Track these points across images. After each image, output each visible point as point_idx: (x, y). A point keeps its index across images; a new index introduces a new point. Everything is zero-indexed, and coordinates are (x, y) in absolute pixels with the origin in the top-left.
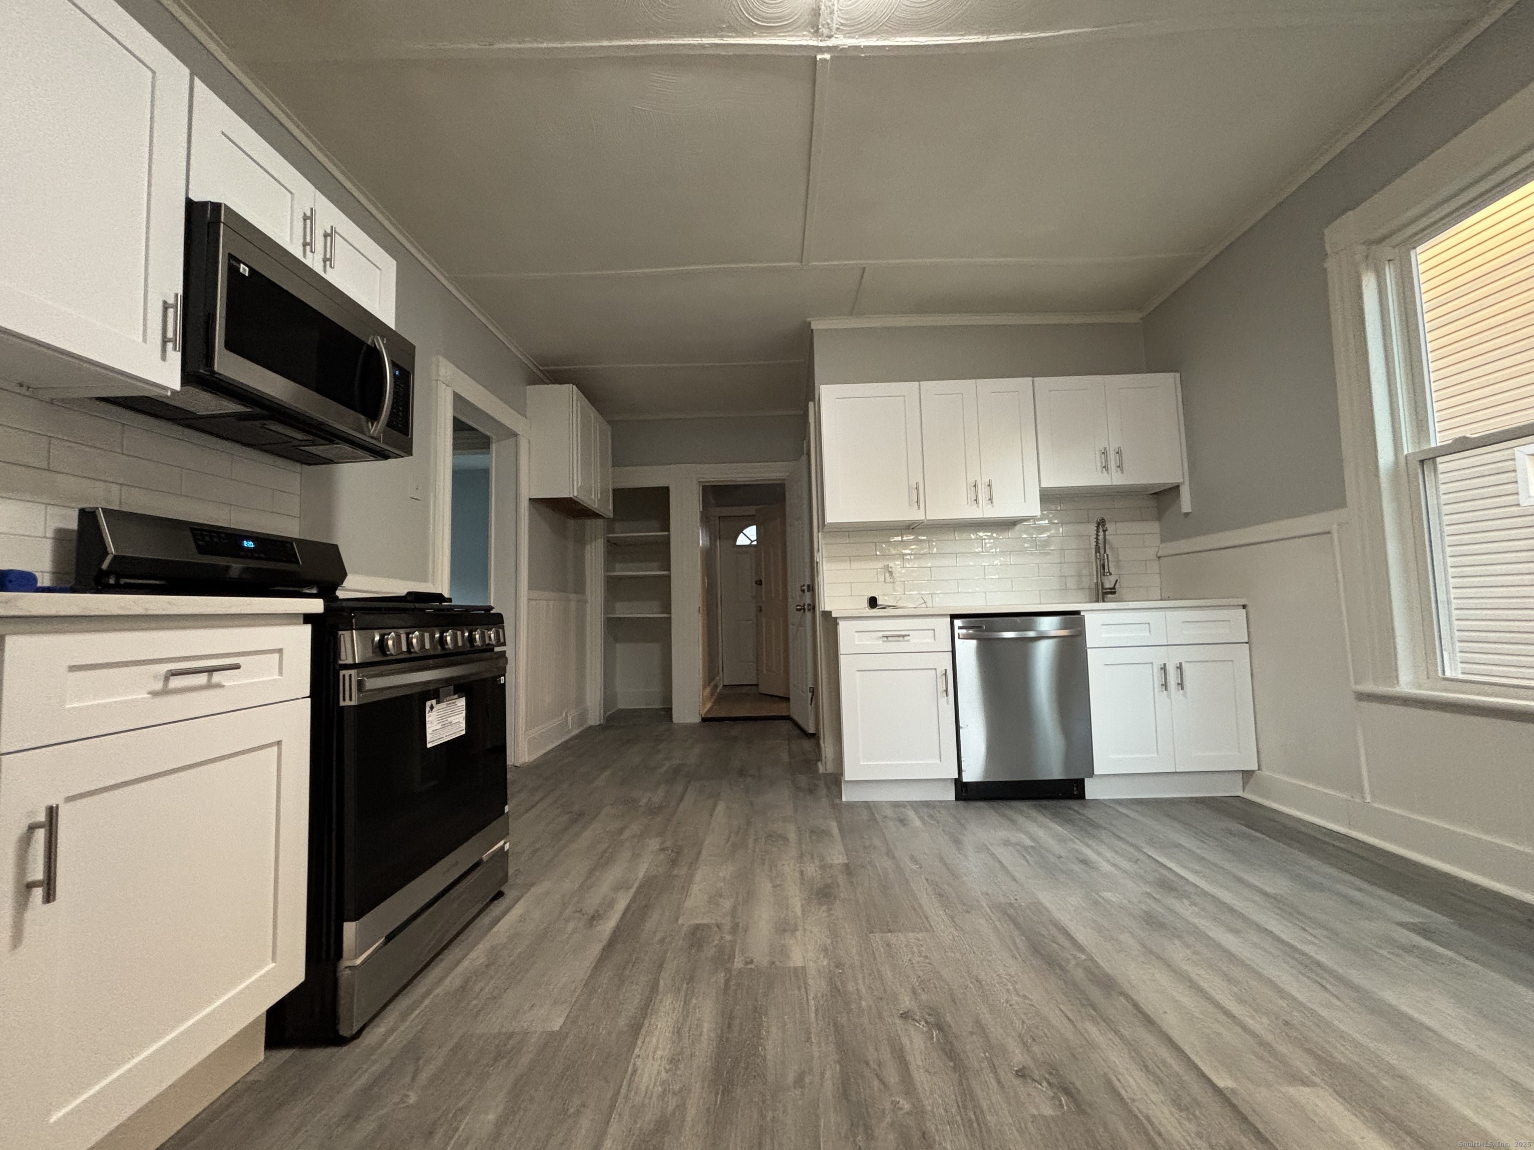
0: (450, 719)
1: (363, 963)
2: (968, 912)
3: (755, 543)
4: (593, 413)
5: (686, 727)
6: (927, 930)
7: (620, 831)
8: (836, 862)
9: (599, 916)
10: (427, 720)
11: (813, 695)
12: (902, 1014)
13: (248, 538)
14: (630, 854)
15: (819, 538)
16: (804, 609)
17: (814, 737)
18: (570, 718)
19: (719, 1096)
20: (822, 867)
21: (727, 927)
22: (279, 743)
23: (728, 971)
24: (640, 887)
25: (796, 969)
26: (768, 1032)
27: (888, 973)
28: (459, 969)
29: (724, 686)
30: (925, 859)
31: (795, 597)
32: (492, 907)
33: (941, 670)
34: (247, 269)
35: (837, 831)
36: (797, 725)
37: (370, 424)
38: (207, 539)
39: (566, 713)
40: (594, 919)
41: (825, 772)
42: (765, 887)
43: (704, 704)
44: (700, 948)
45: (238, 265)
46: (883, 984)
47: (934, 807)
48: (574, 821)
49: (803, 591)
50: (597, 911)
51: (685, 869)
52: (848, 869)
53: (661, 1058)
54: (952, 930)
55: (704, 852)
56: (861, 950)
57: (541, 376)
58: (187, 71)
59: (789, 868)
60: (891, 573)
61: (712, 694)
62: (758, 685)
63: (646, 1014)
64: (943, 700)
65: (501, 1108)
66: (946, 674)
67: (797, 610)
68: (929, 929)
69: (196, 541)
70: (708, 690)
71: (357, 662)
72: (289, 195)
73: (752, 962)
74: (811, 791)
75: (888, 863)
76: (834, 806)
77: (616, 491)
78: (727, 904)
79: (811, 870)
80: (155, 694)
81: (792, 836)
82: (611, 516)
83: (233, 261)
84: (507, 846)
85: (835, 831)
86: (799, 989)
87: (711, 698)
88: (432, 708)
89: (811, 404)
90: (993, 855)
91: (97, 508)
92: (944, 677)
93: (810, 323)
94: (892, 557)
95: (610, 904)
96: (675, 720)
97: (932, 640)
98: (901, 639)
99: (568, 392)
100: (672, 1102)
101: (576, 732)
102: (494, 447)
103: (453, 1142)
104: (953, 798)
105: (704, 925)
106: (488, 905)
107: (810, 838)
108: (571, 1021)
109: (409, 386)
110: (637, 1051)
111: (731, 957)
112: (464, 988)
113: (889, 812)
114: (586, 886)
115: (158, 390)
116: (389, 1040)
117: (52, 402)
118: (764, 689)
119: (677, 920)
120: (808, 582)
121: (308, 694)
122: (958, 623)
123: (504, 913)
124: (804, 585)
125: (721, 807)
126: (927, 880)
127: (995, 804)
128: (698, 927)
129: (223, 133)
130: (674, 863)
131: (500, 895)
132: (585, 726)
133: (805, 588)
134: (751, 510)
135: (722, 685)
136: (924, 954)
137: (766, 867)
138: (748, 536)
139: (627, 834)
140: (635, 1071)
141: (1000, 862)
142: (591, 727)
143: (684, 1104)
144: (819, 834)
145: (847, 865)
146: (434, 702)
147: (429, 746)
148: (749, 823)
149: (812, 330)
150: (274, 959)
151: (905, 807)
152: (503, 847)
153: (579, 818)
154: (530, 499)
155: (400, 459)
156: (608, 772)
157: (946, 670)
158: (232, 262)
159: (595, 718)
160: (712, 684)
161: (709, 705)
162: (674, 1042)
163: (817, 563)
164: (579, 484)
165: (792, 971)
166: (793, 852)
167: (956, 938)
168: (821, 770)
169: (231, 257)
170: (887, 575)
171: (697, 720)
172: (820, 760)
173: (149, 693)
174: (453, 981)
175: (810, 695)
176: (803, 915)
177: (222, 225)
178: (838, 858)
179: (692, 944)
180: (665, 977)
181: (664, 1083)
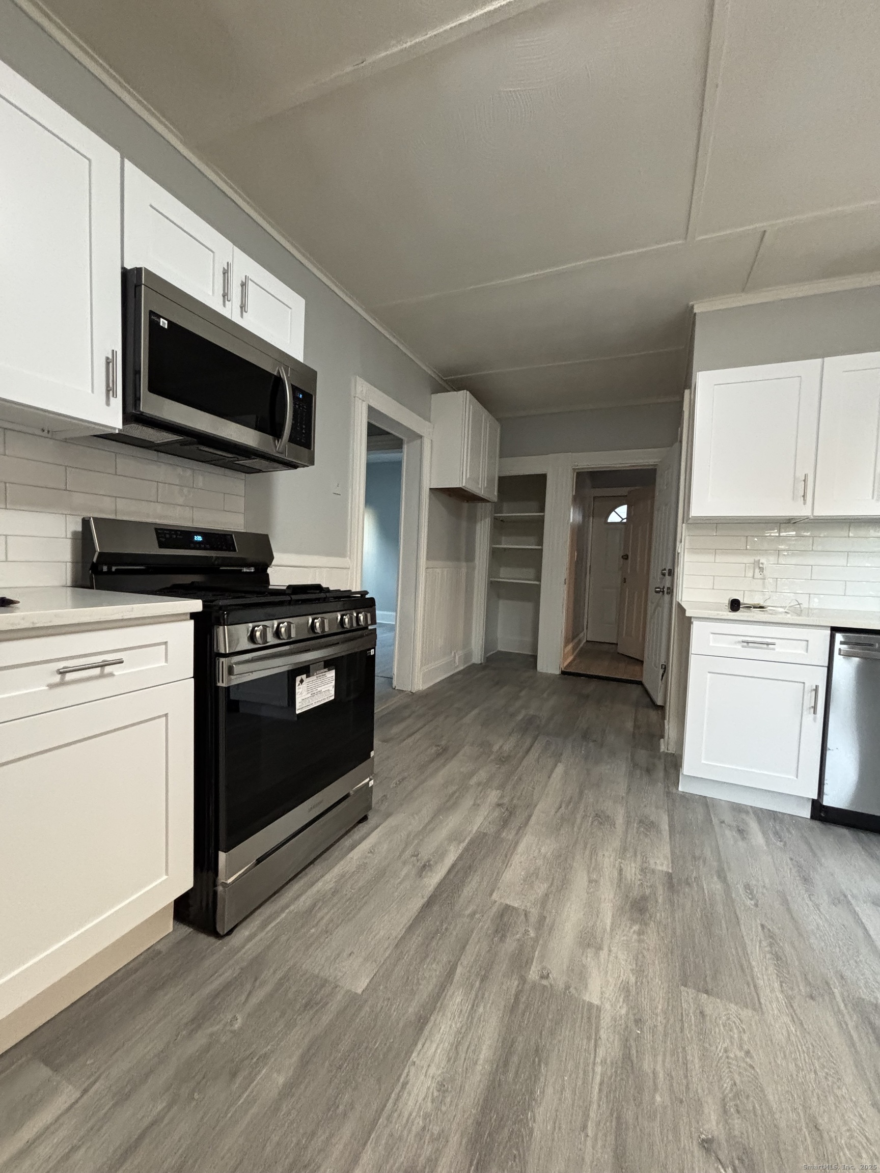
0: (319, 689)
1: (234, 882)
2: (812, 997)
3: (625, 521)
4: (484, 413)
5: (547, 677)
6: (754, 1009)
7: (472, 774)
8: (660, 868)
9: (430, 866)
10: (297, 691)
11: (664, 671)
12: (703, 1140)
13: (198, 534)
14: (471, 803)
15: (683, 530)
16: (663, 592)
17: (662, 708)
18: (457, 657)
19: (473, 1168)
20: (643, 870)
21: (533, 919)
22: (166, 715)
23: (523, 980)
24: (471, 842)
25: (590, 1005)
26: (543, 1092)
27: (696, 1064)
28: (315, 889)
29: (587, 641)
30: (763, 894)
31: (655, 580)
32: (356, 829)
33: (810, 684)
34: (166, 322)
35: (667, 827)
36: (646, 691)
37: (277, 442)
38: (168, 536)
39: (455, 653)
40: (425, 868)
41: (666, 751)
42: (580, 879)
43: (565, 659)
44: (503, 939)
45: (157, 320)
46: (686, 1077)
47: (782, 821)
48: (439, 755)
49: (664, 575)
50: (429, 861)
51: (513, 832)
52: (671, 882)
53: (433, 1077)
54: (787, 1020)
55: (534, 818)
56: (667, 1009)
57: (444, 384)
58: (117, 155)
59: (608, 859)
60: (761, 569)
61: (574, 649)
62: (617, 644)
63: (435, 1009)
64: (808, 717)
65: (291, 1073)
66: (816, 690)
67: (657, 592)
68: (758, 1008)
69: (158, 538)
70: (570, 646)
71: (227, 652)
72: (212, 254)
73: (547, 977)
74: (649, 771)
75: (717, 886)
76: (668, 794)
77: (501, 479)
78: (541, 888)
79: (632, 871)
80: (51, 686)
81: (620, 820)
82: (496, 500)
83: (154, 317)
84: (371, 783)
85: (665, 827)
86: (589, 1039)
87: (573, 653)
88: (302, 681)
89: (687, 392)
90: (855, 914)
91: (90, 518)
92: (814, 693)
93: (692, 307)
94: (765, 552)
95: (441, 854)
96: (539, 668)
97: (803, 652)
98: (765, 646)
99: (463, 396)
100: (428, 1150)
101: (462, 668)
102: (405, 447)
103: (245, 1095)
104: (809, 817)
105: (514, 908)
106: (355, 826)
107: (638, 829)
108: (372, 987)
109: (311, 407)
110: (414, 1055)
111: (529, 962)
112: (311, 910)
113: (728, 817)
114: (428, 829)
115: (110, 430)
116: (247, 947)
117: (66, 440)
118: (621, 650)
119: (491, 895)
120: (669, 567)
121: (192, 676)
122: (839, 637)
123: (364, 838)
124: (665, 569)
125: (560, 769)
126: (763, 926)
127: (862, 835)
128: (507, 908)
129: (151, 206)
130: (505, 823)
131: (365, 819)
132: (469, 664)
133: (666, 572)
134: (624, 491)
135: (585, 641)
136: (745, 1047)
137: (587, 852)
138: (619, 514)
139: (473, 781)
141: (866, 929)
142: (474, 664)
143: (437, 1160)
144: (648, 826)
145: (670, 876)
146: (304, 676)
147: (298, 712)
148: (581, 793)
149: (695, 314)
150: (167, 874)
151: (747, 813)
152: (368, 783)
153: (444, 753)
154: (430, 489)
155: (306, 468)
156: (475, 712)
157: (817, 687)
158: (152, 317)
159: (477, 658)
160: (576, 641)
161: (571, 658)
162: (449, 1061)
163: (678, 553)
164: (468, 476)
165: (586, 1007)
166: (617, 843)
167: (793, 1038)
168: (663, 748)
169: (151, 313)
170: (757, 570)
171: (558, 672)
172: (662, 737)
173: (48, 686)
174: (304, 902)
175: (661, 671)
176: (612, 930)
177: (143, 286)
178: (662, 865)
179: (497, 930)
180: (465, 963)
181: (426, 1116)
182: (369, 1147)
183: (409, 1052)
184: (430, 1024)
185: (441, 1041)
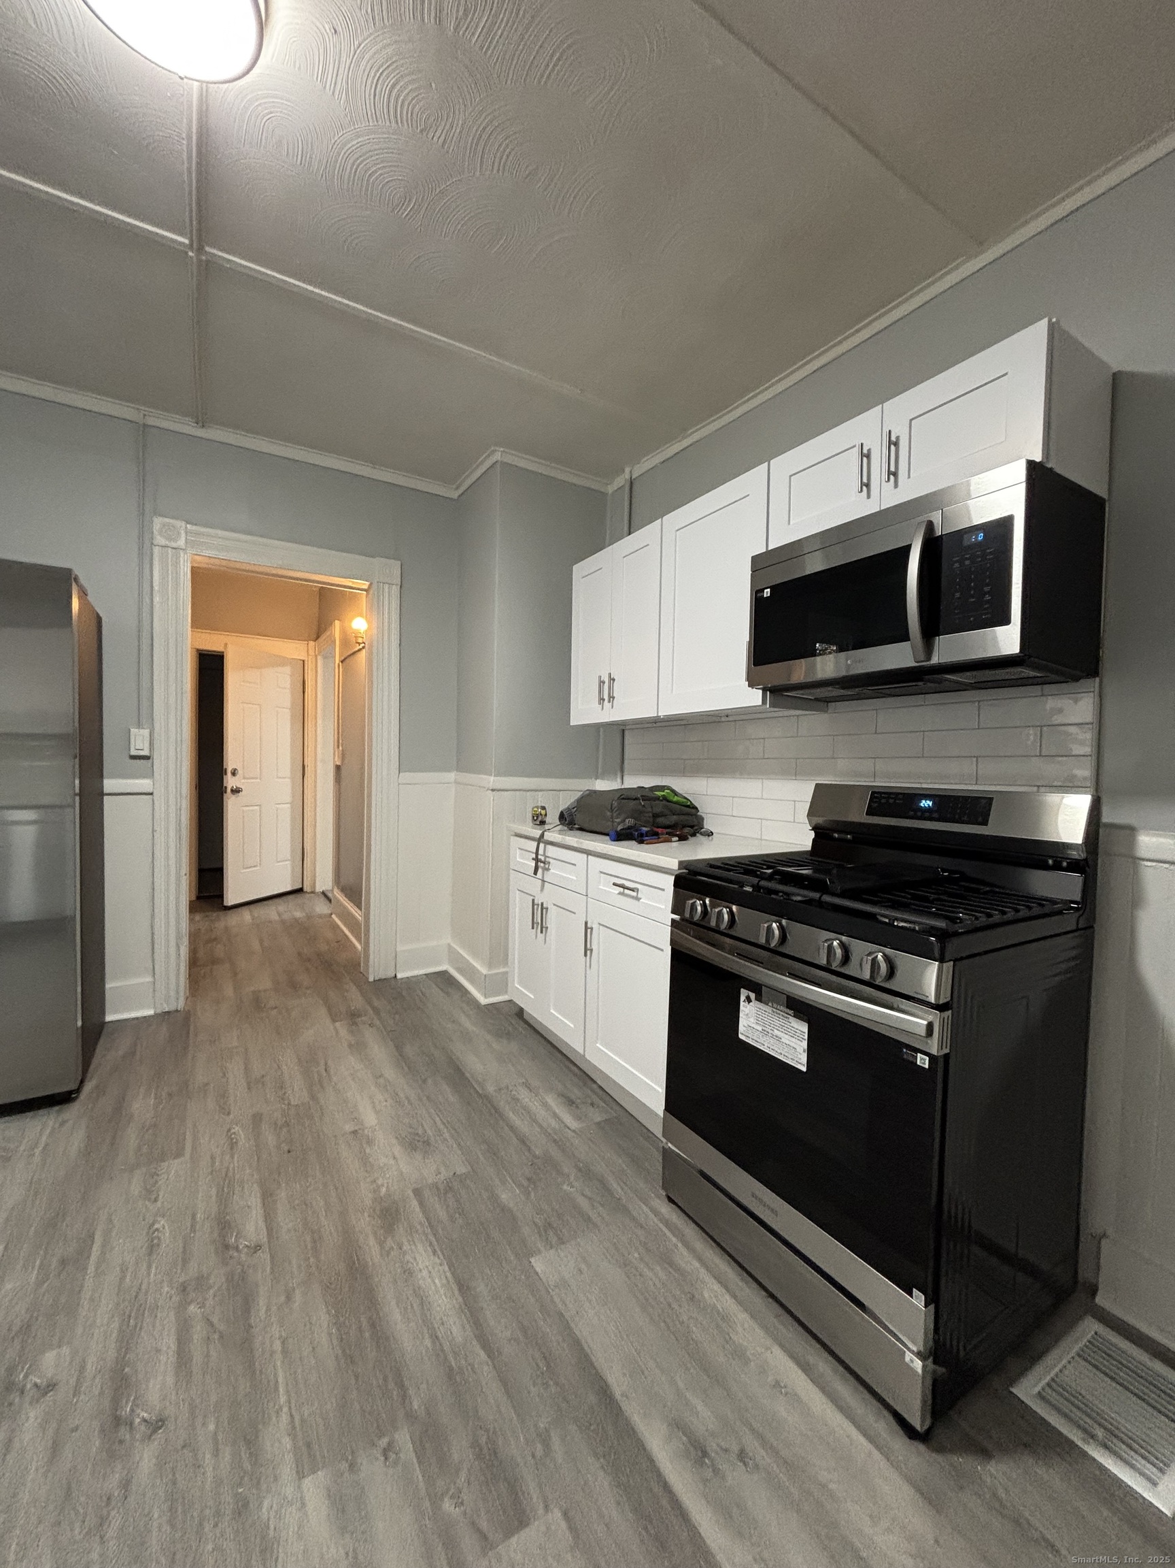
13: (926, 797)
23: (411, 1417)
34: (769, 590)
38: (883, 800)
44: (477, 1449)
45: (762, 594)
53: (421, 1270)
69: (870, 803)
73: (385, 1453)
100: (390, 1243)
105: (513, 1531)
108: (530, 1272)
110: (446, 1268)
111: (421, 1452)
140: (434, 1252)
158: (758, 595)
169: (757, 592)
179: (495, 1453)
180: (486, 1368)
181: (405, 1253)
182: (423, 1220)
183: (451, 1266)
184: (456, 1292)
185: (437, 1291)
